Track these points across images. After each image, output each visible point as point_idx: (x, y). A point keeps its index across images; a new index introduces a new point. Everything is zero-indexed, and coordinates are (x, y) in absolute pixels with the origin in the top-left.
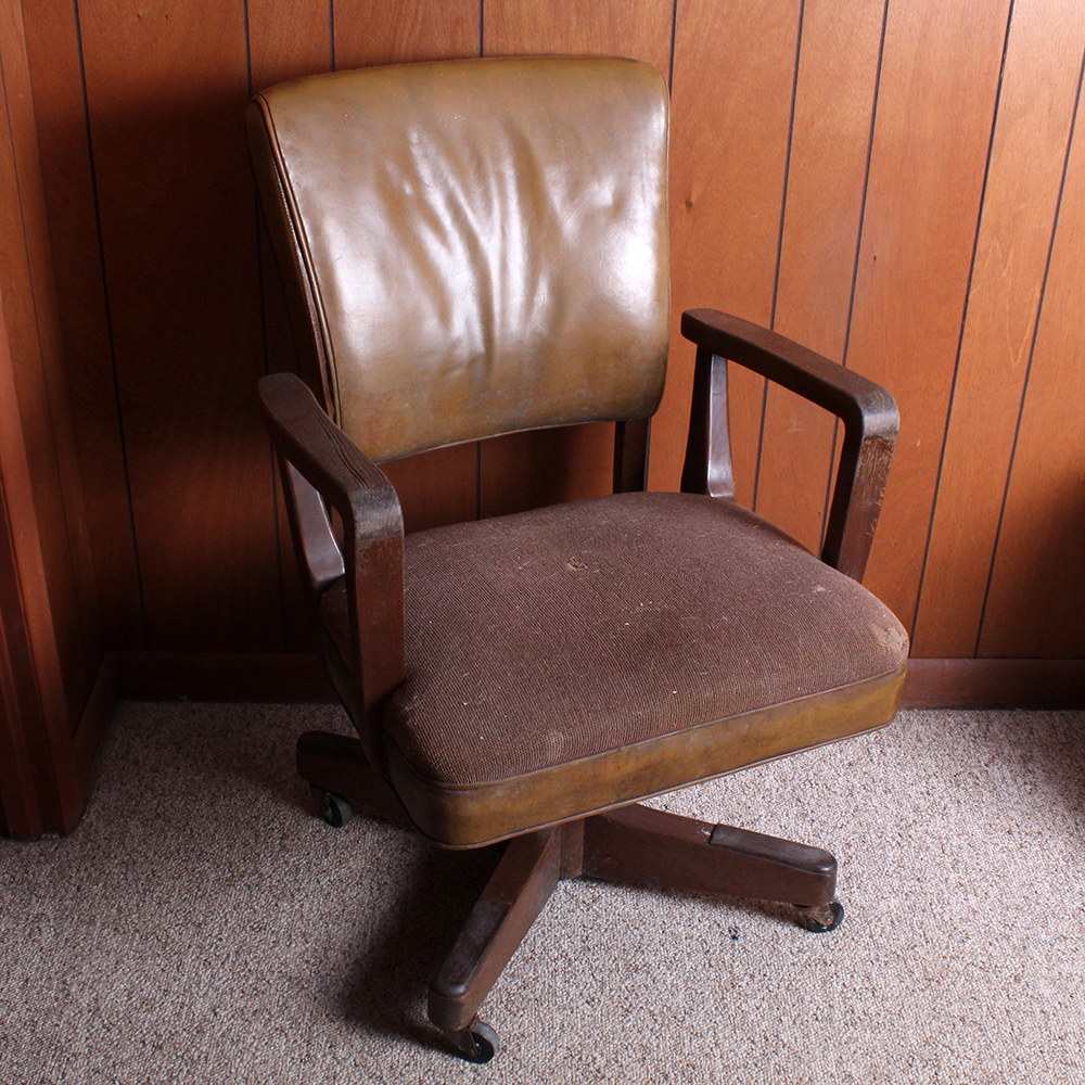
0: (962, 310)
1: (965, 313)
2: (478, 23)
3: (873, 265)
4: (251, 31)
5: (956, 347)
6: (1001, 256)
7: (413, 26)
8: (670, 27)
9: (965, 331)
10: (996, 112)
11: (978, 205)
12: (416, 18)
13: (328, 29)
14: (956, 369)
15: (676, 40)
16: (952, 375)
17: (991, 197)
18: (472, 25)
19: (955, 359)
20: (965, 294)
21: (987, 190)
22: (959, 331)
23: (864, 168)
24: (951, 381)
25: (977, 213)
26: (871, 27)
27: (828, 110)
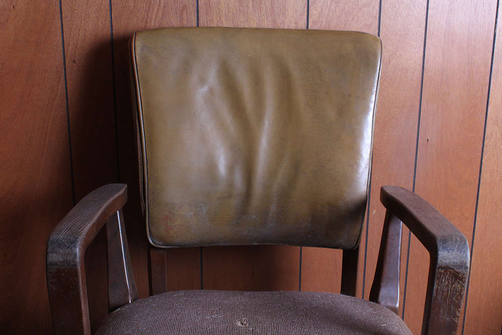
0: (479, 168)
1: (480, 171)
2: (196, 8)
3: (427, 144)
4: (63, 15)
5: (477, 190)
6: (500, 136)
7: (158, 11)
8: (306, 9)
9: (482, 181)
10: (493, 52)
11: (485, 107)
12: (159, 5)
13: (109, 13)
14: (477, 203)
15: (310, 15)
16: (475, 207)
17: (492, 102)
18: (192, 9)
19: (476, 198)
20: (480, 159)
21: (490, 98)
22: (478, 181)
23: (420, 87)
24: (474, 211)
25: (485, 111)
26: (420, 6)
27: (398, 54)
